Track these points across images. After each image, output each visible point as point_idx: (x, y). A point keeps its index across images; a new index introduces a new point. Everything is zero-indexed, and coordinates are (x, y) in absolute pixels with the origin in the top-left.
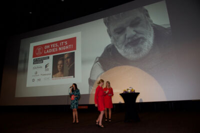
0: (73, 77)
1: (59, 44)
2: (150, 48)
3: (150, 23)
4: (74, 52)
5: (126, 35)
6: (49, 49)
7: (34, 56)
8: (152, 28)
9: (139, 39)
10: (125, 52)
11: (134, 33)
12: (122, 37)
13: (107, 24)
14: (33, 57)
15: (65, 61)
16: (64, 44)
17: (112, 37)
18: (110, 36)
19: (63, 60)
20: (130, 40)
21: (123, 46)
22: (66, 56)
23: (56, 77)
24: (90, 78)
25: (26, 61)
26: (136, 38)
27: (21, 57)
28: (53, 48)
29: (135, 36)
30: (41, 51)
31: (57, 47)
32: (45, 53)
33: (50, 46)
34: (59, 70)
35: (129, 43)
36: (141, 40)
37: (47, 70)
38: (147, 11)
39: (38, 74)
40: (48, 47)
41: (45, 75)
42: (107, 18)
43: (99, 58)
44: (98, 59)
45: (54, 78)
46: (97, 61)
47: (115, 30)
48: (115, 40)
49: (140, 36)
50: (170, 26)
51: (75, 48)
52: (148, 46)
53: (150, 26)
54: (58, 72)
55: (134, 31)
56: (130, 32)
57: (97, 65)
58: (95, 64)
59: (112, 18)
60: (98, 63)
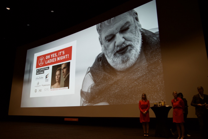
0: (67, 87)
1: (57, 54)
2: (137, 56)
3: (138, 28)
4: (69, 62)
5: (115, 42)
6: (49, 59)
7: (38, 66)
8: (140, 33)
9: (127, 46)
10: (114, 62)
11: (123, 40)
12: (111, 45)
13: (99, 31)
14: (37, 68)
15: (62, 71)
16: (62, 53)
17: (103, 46)
18: (101, 44)
19: (60, 70)
20: (118, 49)
21: (112, 55)
22: (63, 66)
23: (54, 88)
24: (81, 90)
25: (30, 71)
26: (124, 45)
27: (27, 68)
28: (53, 58)
29: (124, 43)
30: (43, 61)
31: (56, 57)
32: (46, 63)
33: (50, 56)
34: (57, 81)
35: (117, 52)
36: (129, 48)
37: (47, 81)
38: (136, 14)
39: (39, 85)
40: (49, 57)
41: (45, 85)
42: (99, 24)
43: (91, 68)
44: (89, 70)
45: (52, 89)
46: (88, 72)
47: (106, 38)
48: (106, 49)
49: (128, 43)
50: (158, 30)
51: (70, 58)
52: (135, 55)
53: (139, 31)
54: (56, 82)
55: (123, 38)
56: (119, 39)
57: (89, 75)
58: (87, 75)
59: (104, 24)
60: (90, 73)
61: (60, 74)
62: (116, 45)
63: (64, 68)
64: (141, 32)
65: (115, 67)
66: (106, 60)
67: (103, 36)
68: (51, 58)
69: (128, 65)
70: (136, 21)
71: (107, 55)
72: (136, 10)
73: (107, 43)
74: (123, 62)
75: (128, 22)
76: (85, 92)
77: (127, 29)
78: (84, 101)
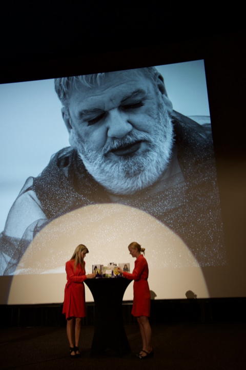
2: (162, 166)
3: (165, 108)
5: (108, 129)
8: (170, 120)
9: (139, 142)
10: (103, 171)
11: (129, 127)
12: (97, 134)
13: (63, 93)
17: (71, 130)
18: (69, 126)
20: (116, 144)
21: (100, 157)
24: (3, 233)
26: (131, 139)
29: (130, 133)
35: (113, 151)
36: (143, 146)
38: (161, 78)
42: (64, 80)
43: (35, 180)
46: (28, 189)
47: (81, 114)
48: (81, 139)
49: (141, 136)
50: (209, 122)
52: (158, 163)
53: (167, 115)
55: (129, 122)
56: (118, 123)
57: (29, 197)
58: (23, 195)
59: (78, 81)
60: (32, 193)
62: (110, 134)
64: (172, 117)
65: (106, 184)
66: (83, 167)
67: (75, 110)
69: (140, 182)
70: (160, 93)
71: (86, 156)
72: (160, 69)
73: (85, 128)
74: (128, 175)
75: (139, 92)
76: (16, 240)
77: (139, 105)
78: (9, 263)
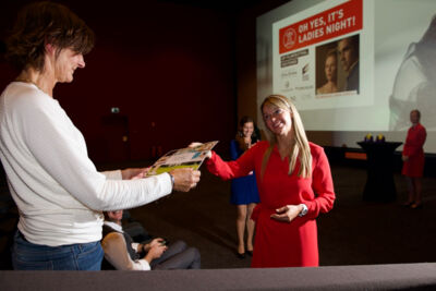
0: (355, 92)
1: (325, 19)
6: (306, 32)
7: (282, 50)
14: (281, 52)
15: (340, 58)
16: (337, 16)
19: (335, 54)
22: (341, 46)
23: (323, 93)
24: (392, 96)
25: (268, 61)
27: (260, 55)
28: (314, 29)
30: (293, 37)
31: (323, 26)
32: (300, 41)
33: (309, 26)
34: (329, 78)
37: (306, 78)
39: (290, 87)
40: (306, 27)
43: (418, 45)
44: (413, 49)
45: (319, 95)
46: (411, 55)
51: (359, 25)
57: (412, 62)
58: (407, 61)
60: (414, 58)
61: (335, 63)
63: (344, 50)
68: (310, 30)
